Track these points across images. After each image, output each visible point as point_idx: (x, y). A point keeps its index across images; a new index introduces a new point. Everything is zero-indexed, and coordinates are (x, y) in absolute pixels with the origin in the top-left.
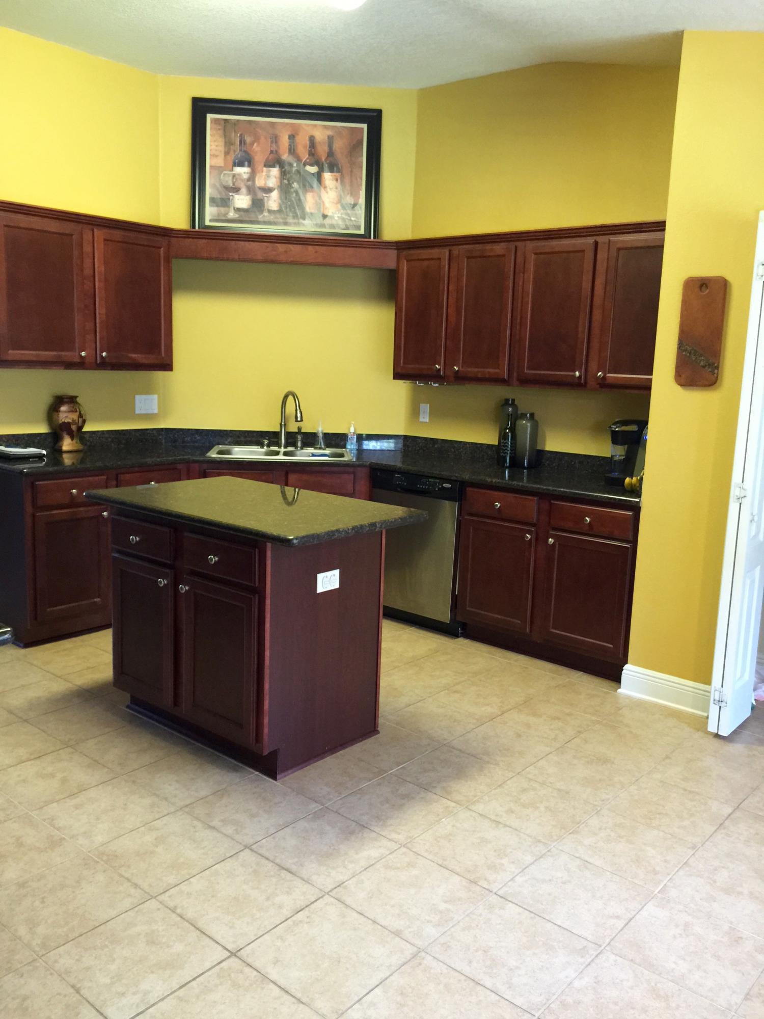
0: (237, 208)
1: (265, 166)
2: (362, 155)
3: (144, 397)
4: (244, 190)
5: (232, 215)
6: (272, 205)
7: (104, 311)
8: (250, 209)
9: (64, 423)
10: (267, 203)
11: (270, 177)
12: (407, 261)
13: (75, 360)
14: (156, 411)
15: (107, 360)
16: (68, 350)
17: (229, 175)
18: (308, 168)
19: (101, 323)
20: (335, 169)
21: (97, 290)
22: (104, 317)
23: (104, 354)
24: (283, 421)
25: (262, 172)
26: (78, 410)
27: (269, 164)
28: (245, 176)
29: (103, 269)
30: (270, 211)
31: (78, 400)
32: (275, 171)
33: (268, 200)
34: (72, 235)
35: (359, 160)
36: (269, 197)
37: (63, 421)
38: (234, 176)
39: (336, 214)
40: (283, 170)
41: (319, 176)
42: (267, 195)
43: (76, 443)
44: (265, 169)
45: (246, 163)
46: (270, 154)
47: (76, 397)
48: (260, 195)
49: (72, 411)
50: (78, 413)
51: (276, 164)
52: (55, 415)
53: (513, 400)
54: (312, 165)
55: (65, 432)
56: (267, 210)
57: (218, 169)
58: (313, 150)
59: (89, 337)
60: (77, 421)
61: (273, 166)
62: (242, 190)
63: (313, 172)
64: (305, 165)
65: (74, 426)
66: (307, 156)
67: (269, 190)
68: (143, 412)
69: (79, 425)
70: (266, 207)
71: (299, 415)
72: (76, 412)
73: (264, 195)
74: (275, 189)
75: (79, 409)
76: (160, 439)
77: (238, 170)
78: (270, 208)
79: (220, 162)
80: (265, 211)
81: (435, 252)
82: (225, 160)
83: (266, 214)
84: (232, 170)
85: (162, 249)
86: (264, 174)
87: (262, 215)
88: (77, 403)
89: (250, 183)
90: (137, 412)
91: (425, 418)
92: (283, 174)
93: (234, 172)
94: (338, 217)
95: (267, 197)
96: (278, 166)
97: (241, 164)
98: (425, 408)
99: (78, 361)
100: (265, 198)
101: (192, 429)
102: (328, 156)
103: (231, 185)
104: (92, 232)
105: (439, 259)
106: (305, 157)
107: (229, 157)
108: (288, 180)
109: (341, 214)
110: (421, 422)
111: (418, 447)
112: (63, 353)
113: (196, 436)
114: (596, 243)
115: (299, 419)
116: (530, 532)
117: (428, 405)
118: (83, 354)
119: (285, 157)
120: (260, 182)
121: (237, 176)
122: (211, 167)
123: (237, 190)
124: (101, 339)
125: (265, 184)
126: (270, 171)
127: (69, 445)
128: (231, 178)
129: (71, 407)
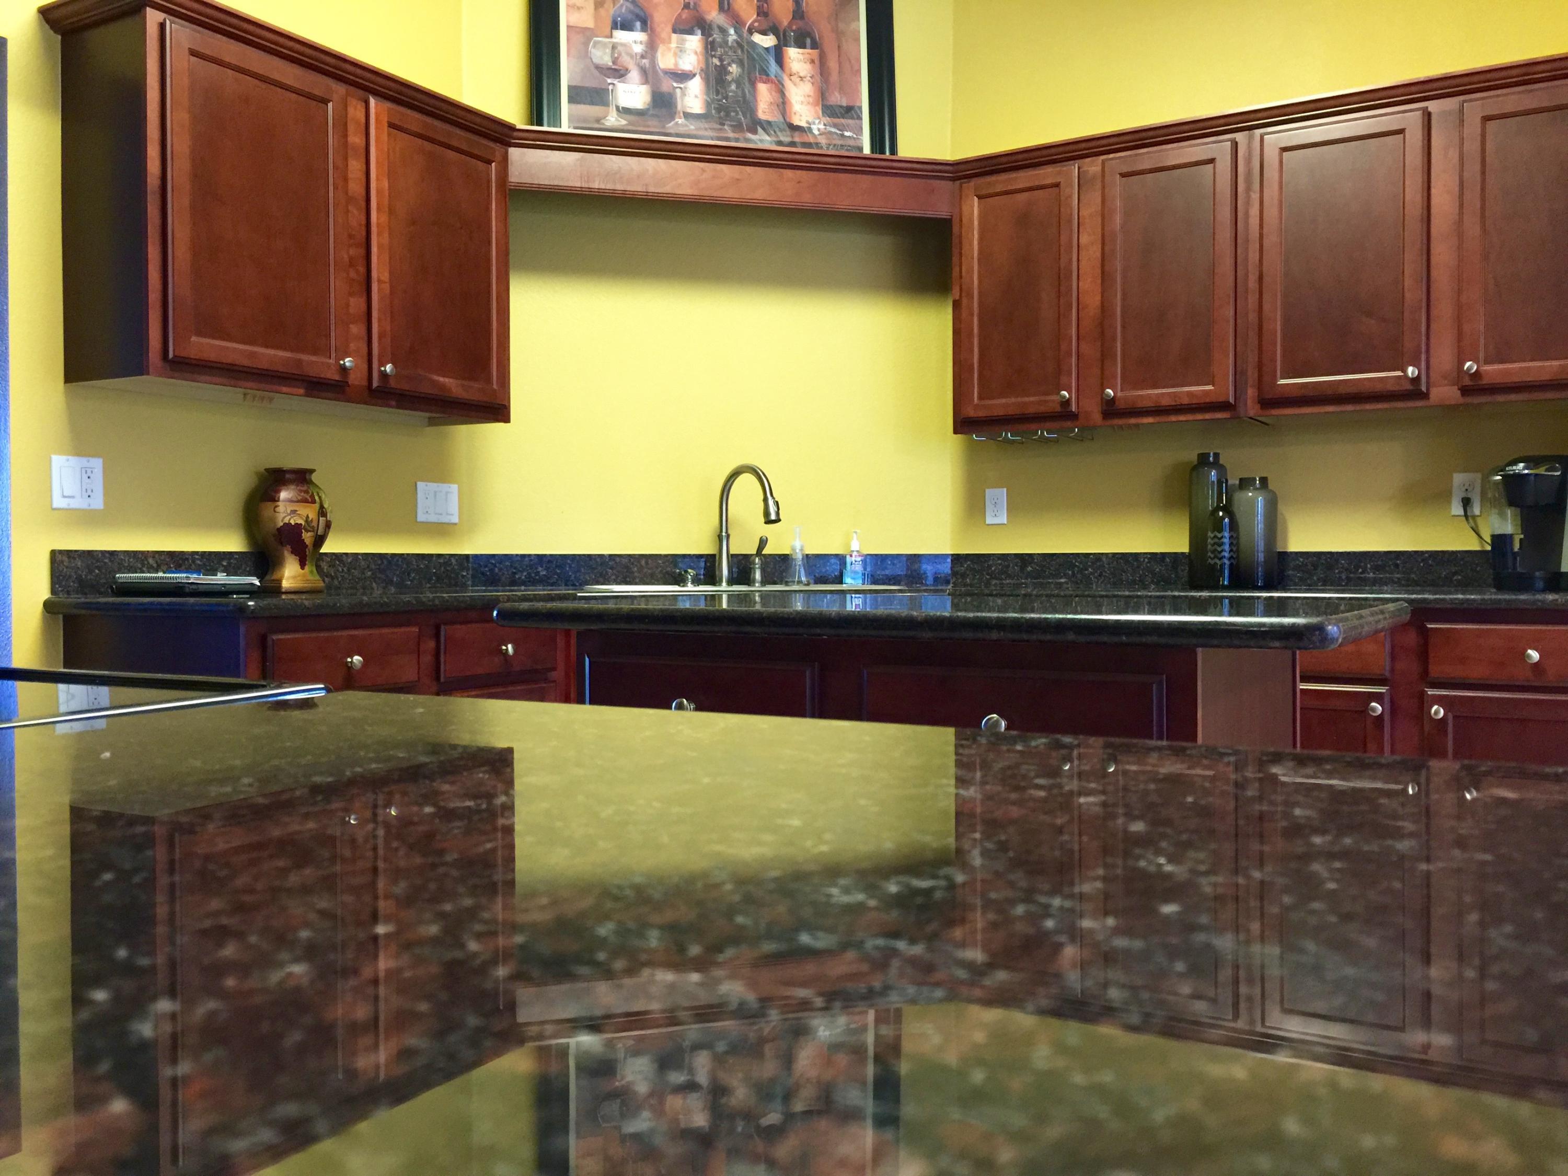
0: (623, 108)
1: (674, 31)
2: (858, 18)
3: (433, 486)
4: (634, 75)
5: (613, 119)
6: (689, 104)
7: (386, 276)
8: (648, 109)
9: (288, 525)
10: (682, 101)
11: (685, 51)
12: (979, 197)
13: (329, 376)
14: (455, 519)
15: (393, 383)
16: (315, 352)
17: (604, 45)
18: (757, 38)
19: (381, 299)
20: (808, 41)
21: (374, 229)
22: (387, 287)
23: (389, 368)
24: (724, 530)
25: (670, 42)
26: (317, 498)
27: (682, 28)
28: (638, 49)
29: (386, 185)
30: (687, 115)
31: (314, 477)
32: (694, 42)
33: (684, 94)
34: (325, 102)
35: (853, 25)
36: (686, 88)
37: (286, 521)
38: (614, 47)
39: (814, 123)
40: (710, 39)
41: (778, 54)
42: (682, 86)
43: (311, 572)
44: (674, 36)
45: (638, 24)
46: (683, 9)
47: (312, 471)
48: (667, 85)
49: (305, 501)
50: (317, 506)
51: (696, 28)
52: (266, 510)
53: (1216, 455)
54: (764, 33)
55: (289, 547)
56: (682, 115)
57: (584, 34)
58: (765, 5)
59: (357, 329)
60: (315, 524)
61: (690, 32)
62: (629, 75)
63: (766, 46)
64: (751, 31)
65: (309, 534)
66: (755, 16)
67: (684, 77)
68: (432, 518)
69: (319, 533)
70: (679, 107)
71: (772, 509)
72: (314, 502)
73: (675, 85)
74: (694, 75)
75: (320, 498)
76: (463, 576)
77: (621, 36)
78: (689, 111)
79: (586, 19)
80: (677, 116)
81: (1047, 174)
82: (597, 17)
83: (680, 120)
84: (611, 36)
85: (493, 164)
86: (673, 45)
87: (673, 123)
88: (310, 482)
89: (645, 62)
90: (421, 517)
91: (997, 516)
92: (710, 47)
93: (614, 40)
94: (819, 130)
95: (680, 88)
96: (699, 32)
97: (626, 26)
98: (997, 496)
99: (337, 377)
100: (678, 91)
101: (529, 555)
102: (794, 18)
103: (610, 64)
104: (363, 104)
105: (1057, 185)
106: (750, 17)
107: (602, 12)
108: (721, 60)
109: (825, 125)
110: (988, 525)
111: (988, 574)
112: (305, 357)
113: (540, 569)
114: (1428, 115)
115: (773, 517)
116: (1378, 697)
117: (1005, 489)
118: (348, 362)
119: (714, 16)
120: (665, 60)
121: (619, 48)
122: (569, 27)
123: (620, 73)
124: (381, 337)
125: (676, 64)
126: (684, 41)
127: (294, 577)
128: (608, 51)
129: (301, 491)
